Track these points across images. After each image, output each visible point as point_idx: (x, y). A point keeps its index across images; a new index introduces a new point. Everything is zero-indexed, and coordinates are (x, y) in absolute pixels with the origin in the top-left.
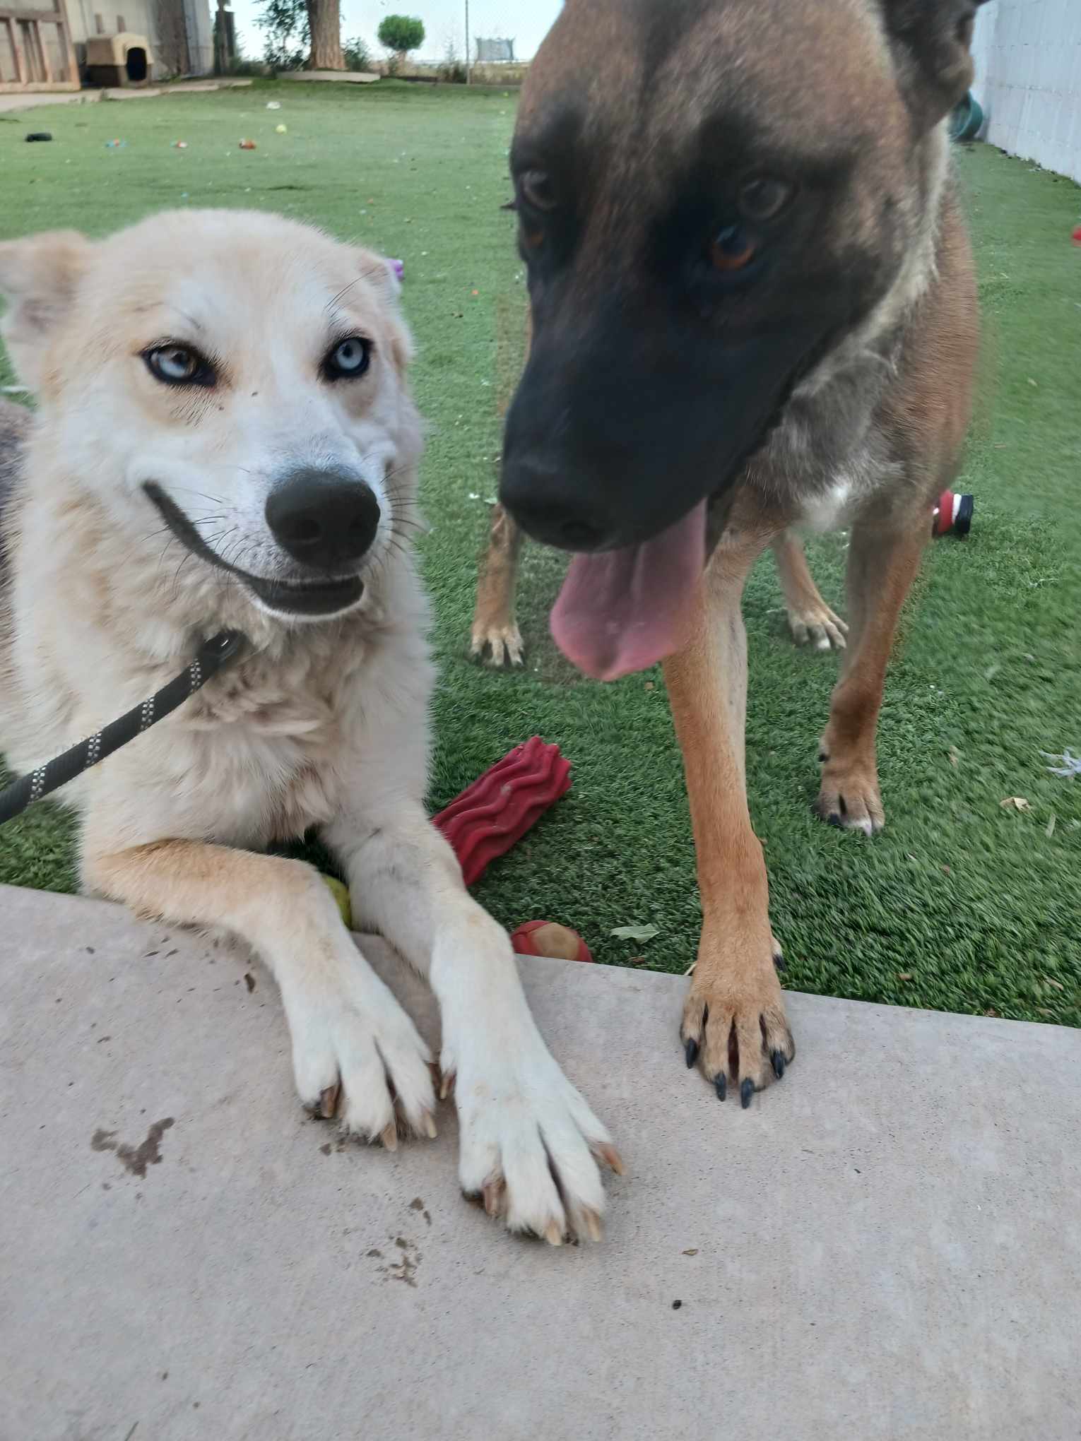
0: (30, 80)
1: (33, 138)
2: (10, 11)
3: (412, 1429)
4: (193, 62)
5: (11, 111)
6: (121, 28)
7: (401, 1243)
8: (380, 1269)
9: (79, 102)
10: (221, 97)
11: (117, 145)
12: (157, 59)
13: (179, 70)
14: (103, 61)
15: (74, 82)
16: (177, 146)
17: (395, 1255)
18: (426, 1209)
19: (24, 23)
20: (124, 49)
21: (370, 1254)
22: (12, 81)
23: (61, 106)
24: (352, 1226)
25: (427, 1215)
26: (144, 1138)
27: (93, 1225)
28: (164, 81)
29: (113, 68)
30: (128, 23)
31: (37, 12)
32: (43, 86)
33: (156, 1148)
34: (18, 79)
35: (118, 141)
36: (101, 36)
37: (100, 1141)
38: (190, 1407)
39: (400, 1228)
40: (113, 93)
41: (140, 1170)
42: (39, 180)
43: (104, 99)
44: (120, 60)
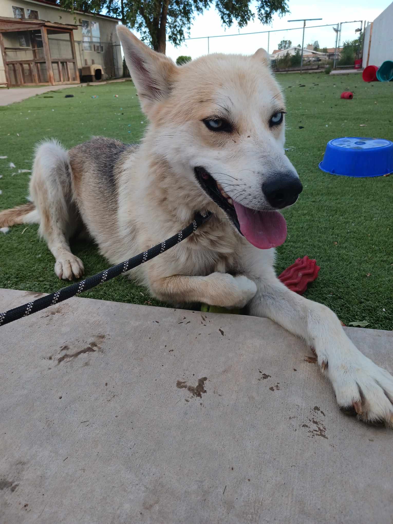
0: (64, 81)
1: (67, 96)
2: (59, 59)
3: (345, 492)
4: (116, 73)
5: (59, 90)
6: (93, 63)
7: (315, 422)
8: (310, 431)
9: (80, 86)
10: (126, 83)
11: (95, 97)
12: (105, 73)
13: (112, 76)
14: (87, 74)
15: (78, 81)
16: (116, 96)
17: (314, 427)
18: (321, 410)
19: (62, 63)
20: (94, 69)
21: (303, 426)
22: (58, 81)
23: (75, 88)
24: (292, 416)
25: (322, 412)
26: (197, 384)
27: (186, 414)
28: (107, 80)
29: (91, 76)
30: (95, 62)
31: (67, 59)
32: (68, 82)
33: (203, 388)
34: (60, 81)
35: (96, 96)
36: (87, 66)
37: (180, 385)
38: (247, 480)
39: (313, 417)
40: (91, 84)
41: (199, 395)
42: (72, 108)
43: (88, 85)
44: (93, 73)
